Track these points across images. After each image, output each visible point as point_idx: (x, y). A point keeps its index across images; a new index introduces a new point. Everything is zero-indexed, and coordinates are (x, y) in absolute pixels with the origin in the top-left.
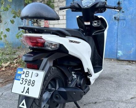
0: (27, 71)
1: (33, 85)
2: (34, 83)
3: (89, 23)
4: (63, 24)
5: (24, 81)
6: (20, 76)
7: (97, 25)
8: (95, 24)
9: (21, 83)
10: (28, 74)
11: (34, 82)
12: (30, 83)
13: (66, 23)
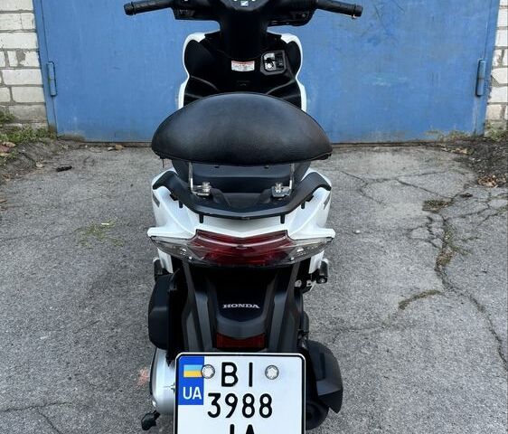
0: (224, 365)
1: (266, 411)
2: (268, 405)
3: (250, 67)
4: (20, 11)
5: (221, 402)
6: (197, 388)
7: (275, 68)
8: (268, 66)
9: (210, 414)
10: (233, 374)
11: (266, 400)
12: (251, 405)
13: (31, 8)
